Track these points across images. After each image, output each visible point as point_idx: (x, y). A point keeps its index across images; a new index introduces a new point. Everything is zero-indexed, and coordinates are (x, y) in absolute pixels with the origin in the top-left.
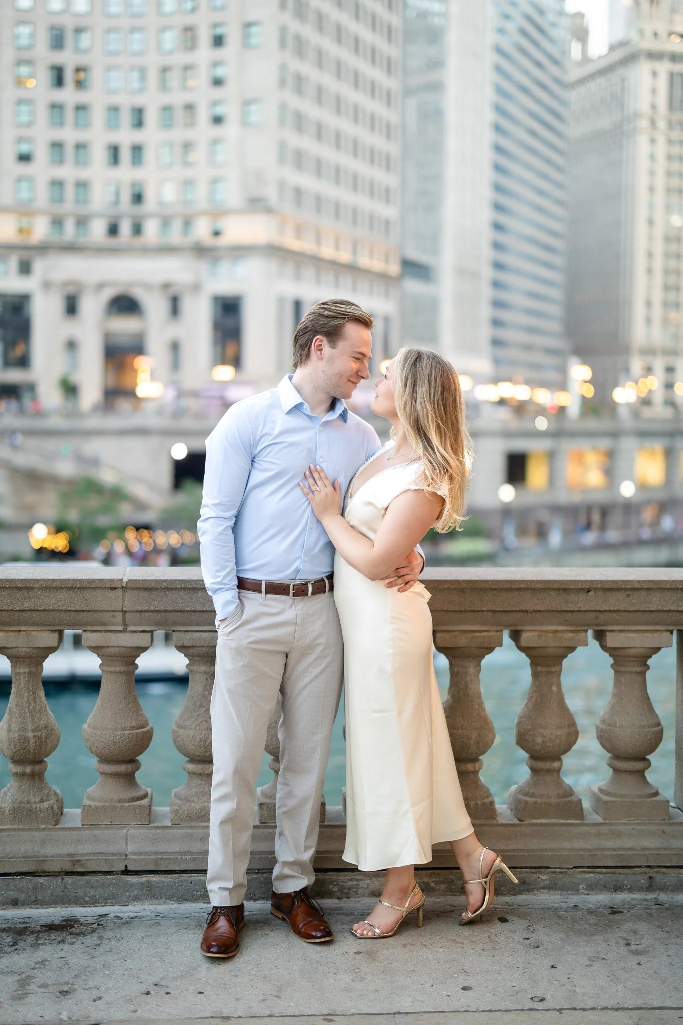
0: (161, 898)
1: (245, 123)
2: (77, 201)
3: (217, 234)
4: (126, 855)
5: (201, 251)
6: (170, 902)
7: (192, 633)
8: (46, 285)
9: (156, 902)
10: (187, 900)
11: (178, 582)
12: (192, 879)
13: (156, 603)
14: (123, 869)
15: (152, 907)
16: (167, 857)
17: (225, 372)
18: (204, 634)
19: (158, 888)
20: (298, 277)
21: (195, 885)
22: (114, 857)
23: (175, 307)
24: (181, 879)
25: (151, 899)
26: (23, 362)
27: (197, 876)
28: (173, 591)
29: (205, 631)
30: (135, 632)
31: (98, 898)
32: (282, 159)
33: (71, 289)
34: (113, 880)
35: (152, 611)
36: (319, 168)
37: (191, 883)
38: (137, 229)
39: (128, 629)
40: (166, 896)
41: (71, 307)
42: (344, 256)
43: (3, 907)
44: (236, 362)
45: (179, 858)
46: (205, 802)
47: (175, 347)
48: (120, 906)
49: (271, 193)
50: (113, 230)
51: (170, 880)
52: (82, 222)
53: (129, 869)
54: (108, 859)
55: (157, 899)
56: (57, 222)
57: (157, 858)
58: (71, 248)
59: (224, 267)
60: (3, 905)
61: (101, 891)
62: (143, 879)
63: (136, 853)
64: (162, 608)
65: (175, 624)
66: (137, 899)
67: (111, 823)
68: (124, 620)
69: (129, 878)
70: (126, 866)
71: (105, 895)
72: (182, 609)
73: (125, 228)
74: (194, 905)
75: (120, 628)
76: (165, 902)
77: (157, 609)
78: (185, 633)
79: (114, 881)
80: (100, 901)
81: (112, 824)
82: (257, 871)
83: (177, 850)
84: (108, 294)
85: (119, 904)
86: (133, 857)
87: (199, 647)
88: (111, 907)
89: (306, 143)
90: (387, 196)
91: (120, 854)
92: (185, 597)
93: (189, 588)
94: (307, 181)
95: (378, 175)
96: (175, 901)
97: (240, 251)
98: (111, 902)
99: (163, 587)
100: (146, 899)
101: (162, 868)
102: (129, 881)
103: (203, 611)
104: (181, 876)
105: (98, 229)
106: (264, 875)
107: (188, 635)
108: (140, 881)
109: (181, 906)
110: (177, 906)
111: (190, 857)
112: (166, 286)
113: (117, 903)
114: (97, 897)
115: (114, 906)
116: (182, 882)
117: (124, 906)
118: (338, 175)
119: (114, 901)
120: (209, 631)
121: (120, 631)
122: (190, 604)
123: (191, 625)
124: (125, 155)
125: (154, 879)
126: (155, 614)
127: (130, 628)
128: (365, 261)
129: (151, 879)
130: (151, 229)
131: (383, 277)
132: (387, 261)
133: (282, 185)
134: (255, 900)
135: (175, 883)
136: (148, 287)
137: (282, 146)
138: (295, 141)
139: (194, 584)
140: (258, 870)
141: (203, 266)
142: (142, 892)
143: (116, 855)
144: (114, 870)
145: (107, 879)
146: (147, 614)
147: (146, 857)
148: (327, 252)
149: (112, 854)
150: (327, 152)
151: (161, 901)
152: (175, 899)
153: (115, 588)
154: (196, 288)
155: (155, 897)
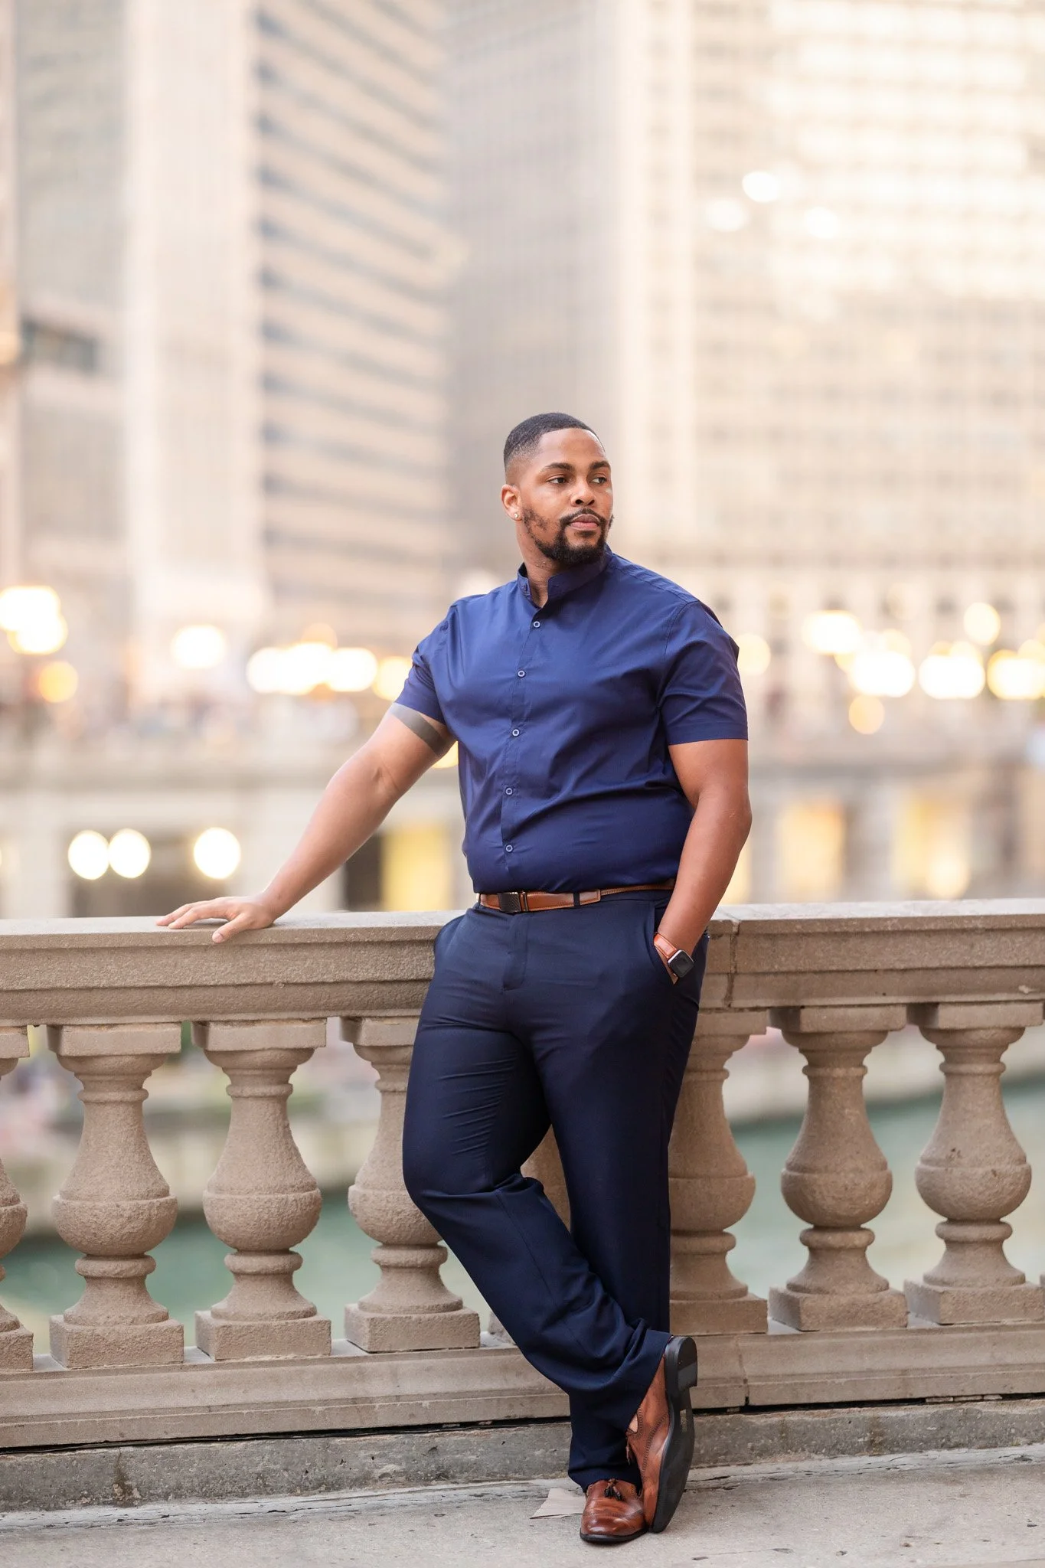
0: (803, 1450)
4: (745, 1381)
6: (816, 1457)
7: (832, 1010)
9: (792, 1455)
10: (843, 1453)
11: (818, 924)
12: (851, 1416)
13: (783, 959)
14: (742, 1403)
15: (790, 1465)
16: (811, 1381)
18: (850, 1011)
19: (798, 1432)
21: (856, 1427)
22: (728, 1385)
24: (835, 1416)
25: (787, 1453)
27: (860, 1412)
28: (810, 939)
29: (853, 1006)
30: (741, 1010)
31: (703, 1454)
34: (727, 1421)
35: (776, 973)
37: (850, 1422)
39: (732, 1006)
40: (809, 1446)
43: (553, 1474)
45: (829, 1381)
46: (853, 1293)
48: (739, 1465)
51: (816, 1419)
53: (752, 1402)
54: (718, 1387)
55: (796, 1451)
57: (795, 1384)
60: (553, 1471)
61: (708, 1441)
62: (774, 1418)
63: (761, 1377)
64: (793, 968)
65: (809, 994)
66: (765, 1453)
67: (708, 1332)
68: (730, 990)
69: (752, 1418)
70: (747, 1399)
71: (715, 1448)
72: (825, 968)
74: (854, 1459)
75: (719, 1004)
76: (809, 1457)
77: (785, 969)
78: (821, 1010)
79: (728, 1424)
80: (707, 1458)
81: (709, 1334)
82: (952, 1399)
83: (824, 1369)
85: (737, 1463)
86: (756, 1383)
87: (841, 1033)
88: (724, 1468)
91: (736, 1379)
92: (828, 948)
93: (836, 933)
96: (824, 1454)
98: (725, 1461)
99: (796, 931)
100: (779, 1453)
101: (804, 1400)
102: (752, 1423)
103: (857, 971)
104: (835, 1412)
106: (964, 1406)
107: (825, 1015)
108: (769, 1422)
109: (835, 1461)
110: (829, 1461)
111: (845, 1380)
113: (734, 1461)
114: (702, 1452)
115: (728, 1465)
116: (836, 1421)
117: (745, 1465)
119: (729, 1457)
120: (860, 1006)
121: (718, 1010)
122: (835, 959)
123: (832, 996)
125: (792, 1418)
126: (780, 977)
127: (737, 1003)
129: (787, 1418)
134: (950, 1448)
135: (823, 1423)
139: (846, 926)
140: (954, 1397)
142: (773, 1440)
143: (727, 1382)
144: (729, 1406)
145: (719, 1421)
146: (768, 978)
147: (777, 1383)
149: (723, 1380)
151: (803, 1455)
152: (823, 1451)
153: (720, 936)
155: (794, 1449)
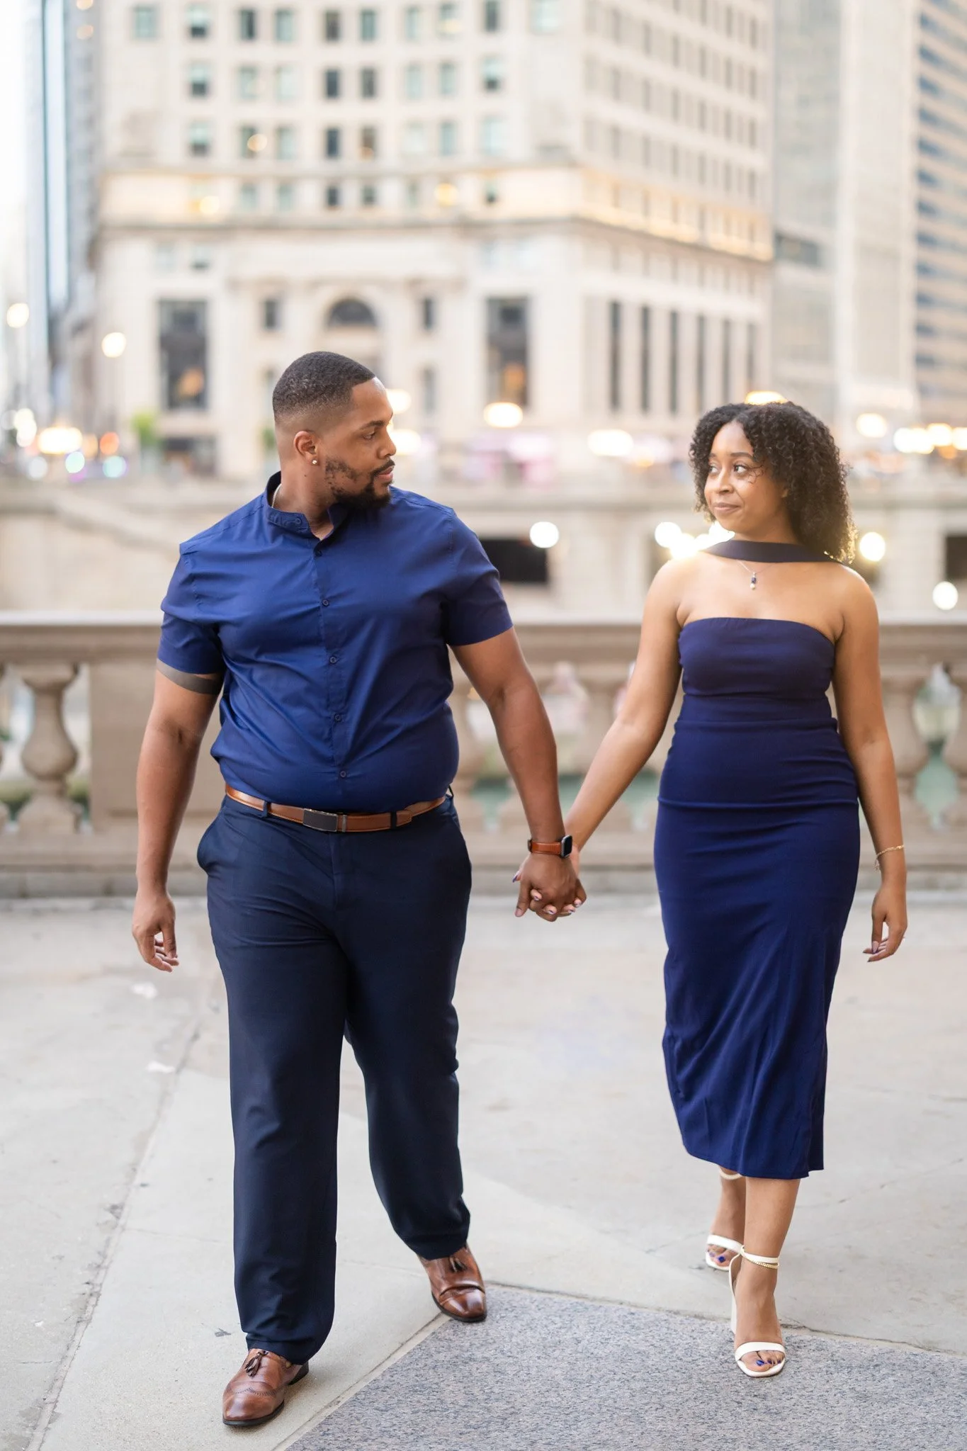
1: (534, 29)
2: (280, 154)
3: (491, 199)
5: (467, 227)
8: (234, 285)
17: (506, 414)
20: (616, 266)
23: (428, 314)
26: (199, 400)
32: (590, 82)
33: (270, 291)
36: (647, 94)
38: (369, 198)
41: (271, 316)
42: (686, 232)
44: (523, 398)
47: (428, 377)
49: (573, 136)
50: (332, 198)
52: (285, 188)
56: (249, 189)
58: (269, 228)
59: (503, 254)
73: (351, 195)
84: (328, 296)
89: (629, 58)
90: (752, 136)
94: (630, 117)
95: (740, 104)
97: (527, 227)
105: (310, 198)
112: (414, 283)
118: (676, 105)
124: (350, 84)
128: (717, 238)
130: (391, 196)
131: (747, 261)
132: (752, 236)
133: (590, 124)
136: (385, 284)
137: (590, 63)
138: (610, 53)
141: (468, 252)
148: (660, 225)
150: (661, 72)
154: (459, 285)
